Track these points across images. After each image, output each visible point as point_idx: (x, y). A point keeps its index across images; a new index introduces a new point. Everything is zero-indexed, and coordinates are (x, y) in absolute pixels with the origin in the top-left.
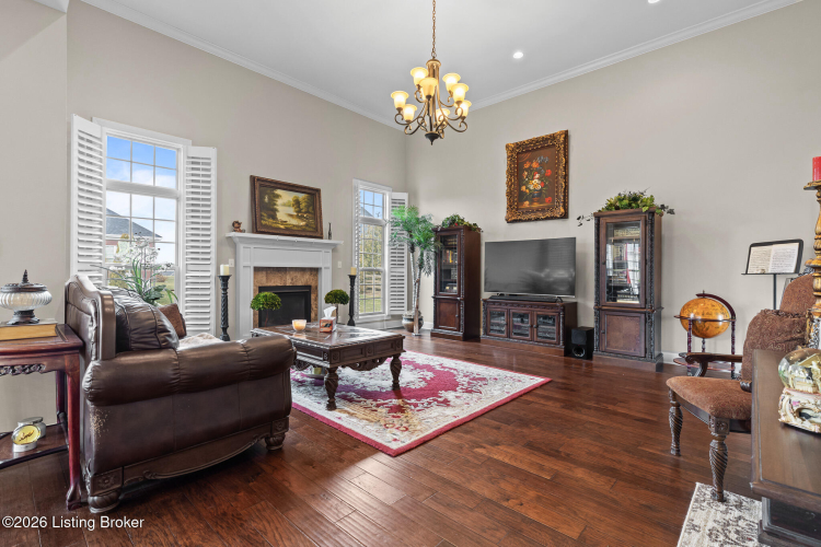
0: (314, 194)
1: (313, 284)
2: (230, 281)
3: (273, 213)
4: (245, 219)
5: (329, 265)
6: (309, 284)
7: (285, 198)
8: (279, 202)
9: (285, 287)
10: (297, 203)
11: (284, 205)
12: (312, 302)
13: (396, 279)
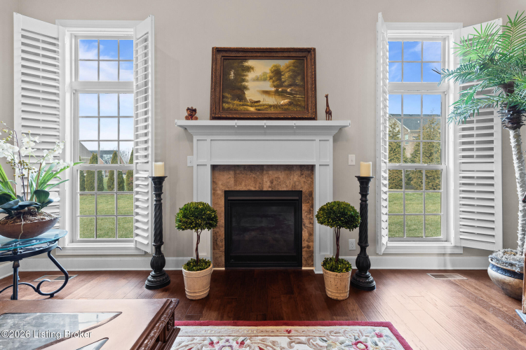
0: (303, 58)
1: (305, 189)
2: (165, 184)
3: (238, 91)
4: (203, 104)
5: (329, 160)
6: (298, 188)
7: (260, 68)
8: (250, 76)
9: (261, 192)
10: (277, 73)
11: (257, 79)
12: (304, 214)
13: (467, 182)
